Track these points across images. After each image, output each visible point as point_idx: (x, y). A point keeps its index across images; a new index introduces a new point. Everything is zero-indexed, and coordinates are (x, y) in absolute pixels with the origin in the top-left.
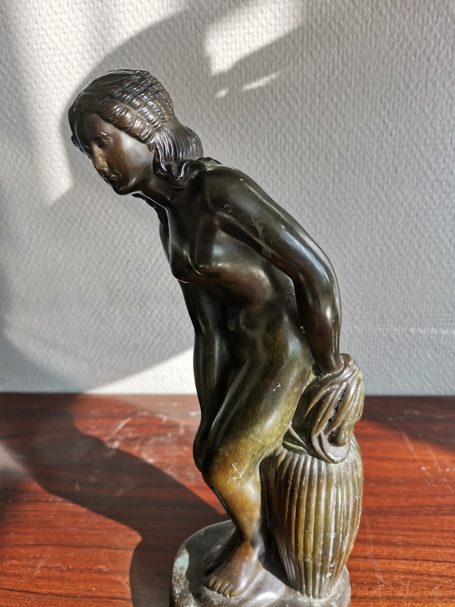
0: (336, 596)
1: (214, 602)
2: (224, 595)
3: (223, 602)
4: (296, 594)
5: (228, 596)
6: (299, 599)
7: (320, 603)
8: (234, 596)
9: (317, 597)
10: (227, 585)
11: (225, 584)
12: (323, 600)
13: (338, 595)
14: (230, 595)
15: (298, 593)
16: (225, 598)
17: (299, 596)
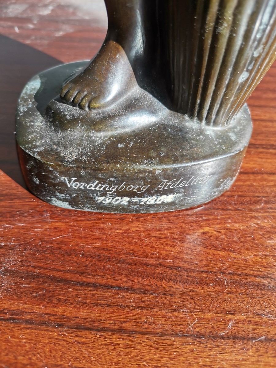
0: (235, 127)
1: (67, 116)
2: (81, 107)
3: (78, 117)
4: (183, 118)
5: (87, 109)
6: (187, 124)
7: (214, 131)
8: (95, 108)
9: (212, 124)
10: (85, 93)
11: (84, 92)
12: (219, 128)
13: (238, 128)
14: (89, 107)
15: (186, 117)
16: (82, 112)
17: (187, 121)
